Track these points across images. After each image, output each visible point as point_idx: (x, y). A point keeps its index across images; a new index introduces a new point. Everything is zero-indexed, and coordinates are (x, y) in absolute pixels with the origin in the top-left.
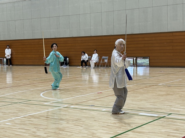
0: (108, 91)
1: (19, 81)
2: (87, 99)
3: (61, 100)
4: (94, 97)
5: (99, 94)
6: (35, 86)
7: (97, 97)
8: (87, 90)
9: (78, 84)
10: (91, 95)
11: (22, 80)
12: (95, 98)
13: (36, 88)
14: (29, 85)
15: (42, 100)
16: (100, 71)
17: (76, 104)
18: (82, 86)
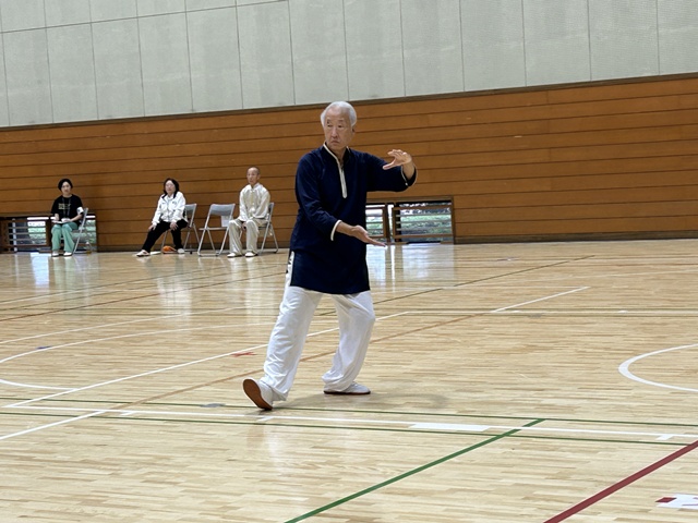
2: (190, 379)
3: (75, 390)
5: (239, 358)
7: (234, 373)
8: (187, 346)
10: (208, 365)
12: (222, 375)
17: (144, 403)
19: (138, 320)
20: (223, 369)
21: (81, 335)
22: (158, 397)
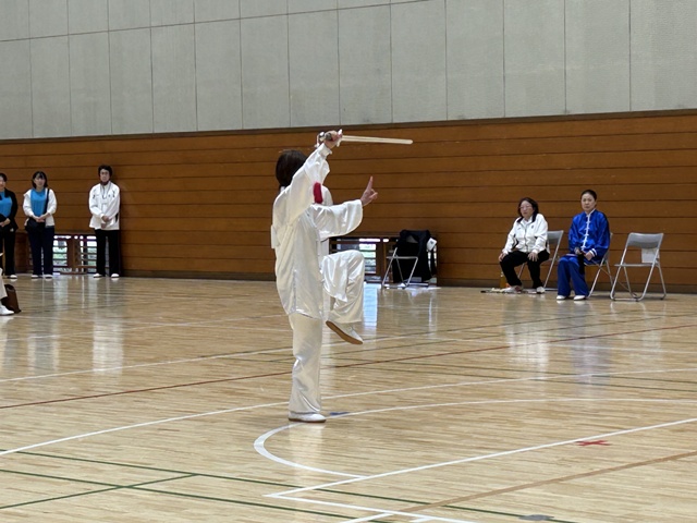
0: (640, 436)
1: (151, 361)
2: (513, 475)
3: (362, 478)
4: (554, 468)
5: (585, 448)
6: (232, 393)
7: (577, 469)
8: (520, 424)
9: (473, 388)
10: (541, 456)
11: (166, 358)
12: (561, 472)
13: (239, 405)
14: (202, 390)
15: (257, 475)
16: (614, 317)
17: (445, 506)
18: (496, 397)
19: (465, 382)
20: (562, 462)
21: (388, 399)
22: (466, 499)
